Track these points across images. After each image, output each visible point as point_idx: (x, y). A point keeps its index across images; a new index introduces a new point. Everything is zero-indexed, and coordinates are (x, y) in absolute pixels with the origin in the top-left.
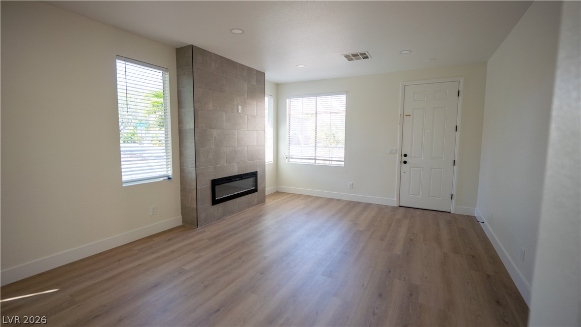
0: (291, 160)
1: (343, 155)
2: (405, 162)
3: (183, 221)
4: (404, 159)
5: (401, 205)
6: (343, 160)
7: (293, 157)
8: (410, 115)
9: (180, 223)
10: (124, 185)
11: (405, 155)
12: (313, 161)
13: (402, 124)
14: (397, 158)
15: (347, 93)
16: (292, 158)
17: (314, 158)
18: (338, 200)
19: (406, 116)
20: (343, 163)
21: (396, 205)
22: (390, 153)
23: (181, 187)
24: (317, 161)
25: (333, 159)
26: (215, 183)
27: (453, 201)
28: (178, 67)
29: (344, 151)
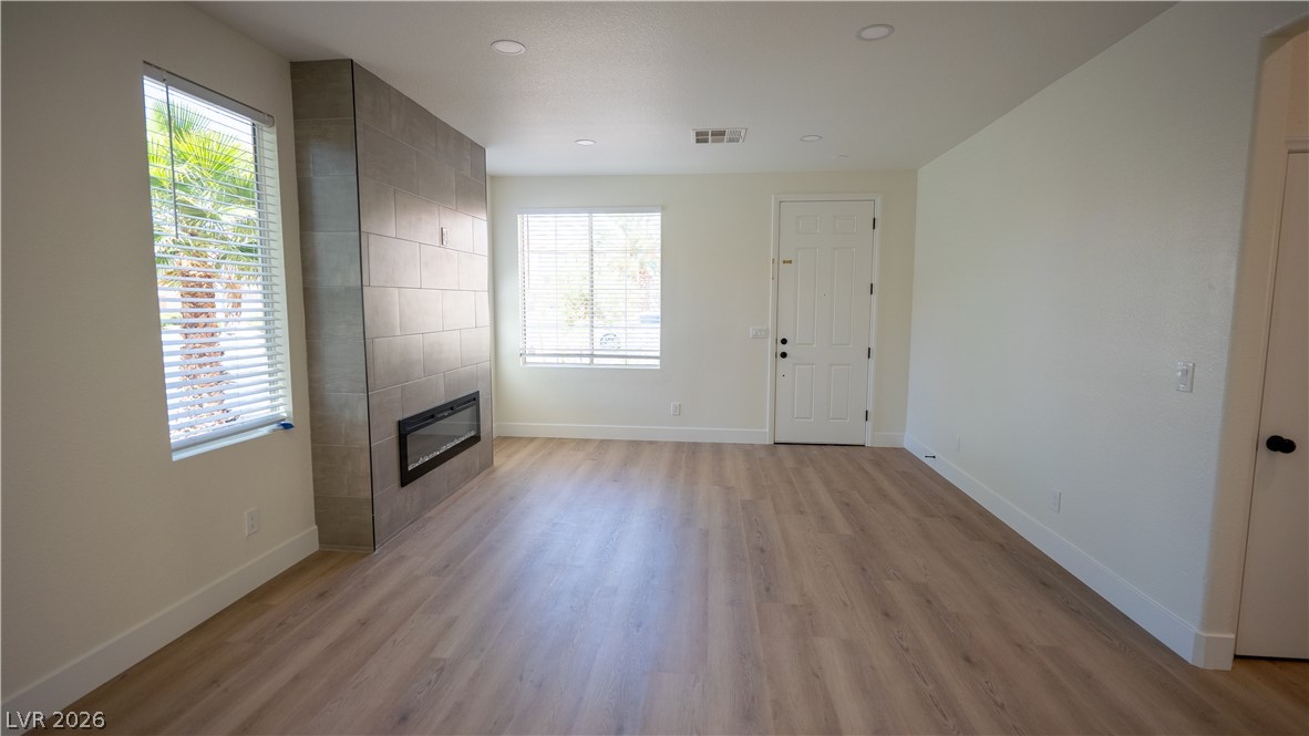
0: (529, 359)
1: (657, 346)
2: (784, 355)
3: (320, 542)
4: (783, 348)
5: (778, 440)
6: (658, 354)
7: (537, 352)
8: (790, 262)
9: (315, 547)
10: (176, 457)
11: (784, 341)
12: (586, 360)
13: (777, 278)
14: (770, 347)
15: (663, 209)
16: (534, 355)
17: (588, 352)
18: (651, 443)
19: (784, 262)
20: (657, 362)
21: (768, 441)
22: (755, 337)
23: (313, 449)
24: (596, 360)
25: (629, 353)
26: (406, 429)
27: (869, 423)
28: (296, 116)
29: (659, 336)
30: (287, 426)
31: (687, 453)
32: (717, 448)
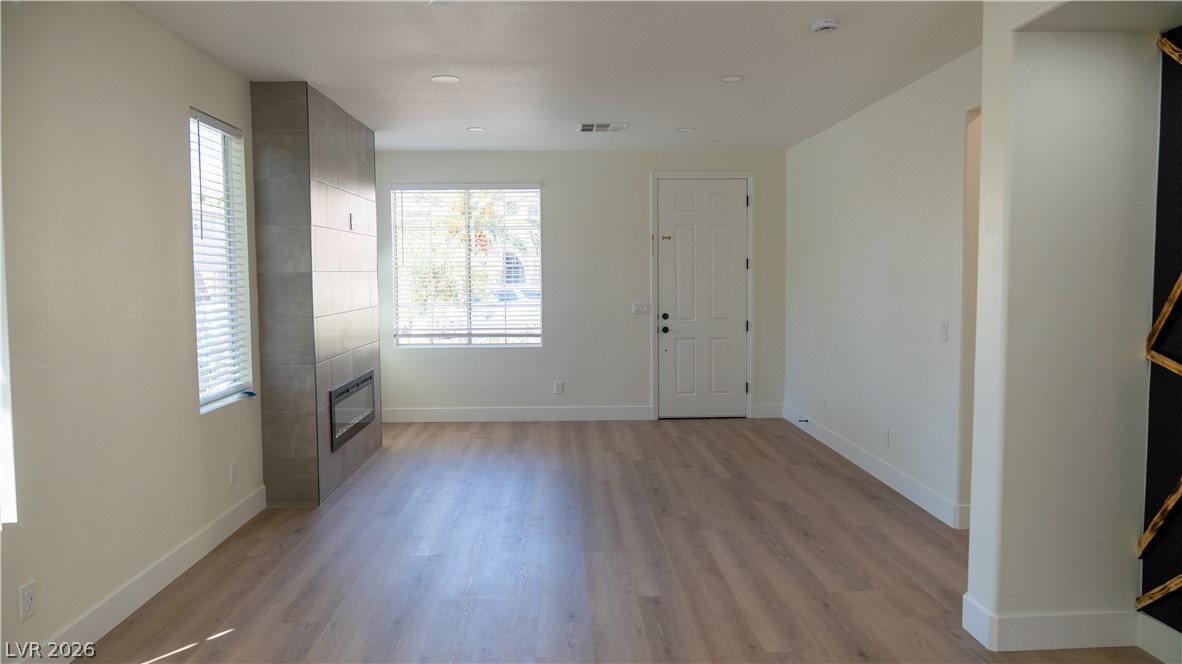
0: (402, 341)
1: (539, 324)
2: (666, 330)
3: (268, 500)
4: (664, 323)
5: (662, 415)
6: (539, 332)
7: (412, 332)
8: (669, 238)
9: (263, 505)
10: (204, 410)
11: (665, 316)
12: (464, 341)
13: (656, 253)
14: (651, 322)
15: (542, 185)
16: (409, 336)
17: (466, 332)
18: (535, 423)
19: (664, 238)
20: (537, 341)
21: (653, 417)
22: (637, 312)
23: (263, 416)
24: (475, 340)
25: (509, 332)
26: (334, 397)
27: (750, 395)
28: (254, 127)
29: (539, 313)
30: (251, 394)
31: (574, 433)
32: (603, 426)
